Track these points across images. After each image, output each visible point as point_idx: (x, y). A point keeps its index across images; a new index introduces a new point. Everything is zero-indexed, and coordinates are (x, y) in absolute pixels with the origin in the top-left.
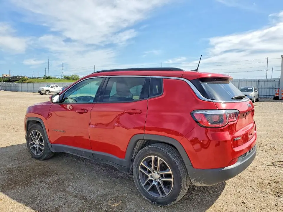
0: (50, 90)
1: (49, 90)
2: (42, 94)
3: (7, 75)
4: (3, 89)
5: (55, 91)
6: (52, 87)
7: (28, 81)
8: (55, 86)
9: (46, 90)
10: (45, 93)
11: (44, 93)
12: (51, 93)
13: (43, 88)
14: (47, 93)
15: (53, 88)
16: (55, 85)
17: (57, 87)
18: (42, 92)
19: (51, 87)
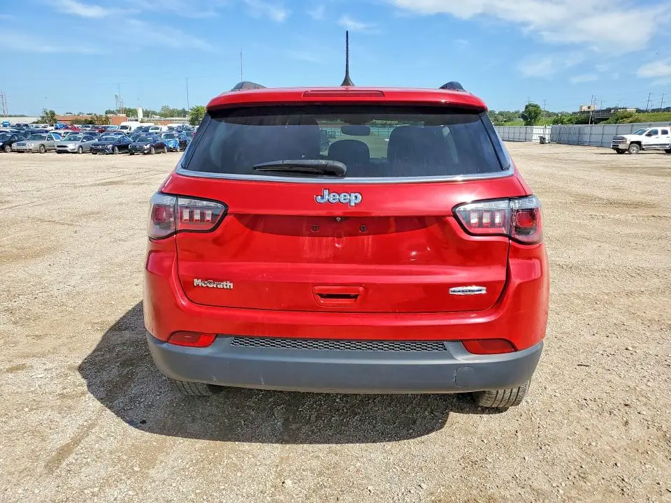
0: (643, 143)
1: (639, 143)
2: (620, 152)
3: (589, 108)
4: (555, 139)
5: (657, 145)
6: (649, 135)
7: (631, 119)
8: (660, 133)
9: (632, 143)
10: (628, 150)
11: (626, 150)
12: (643, 149)
13: (625, 136)
14: (634, 149)
15: (654, 137)
16: (660, 129)
17: (665, 132)
18: (621, 146)
19: (646, 133)
